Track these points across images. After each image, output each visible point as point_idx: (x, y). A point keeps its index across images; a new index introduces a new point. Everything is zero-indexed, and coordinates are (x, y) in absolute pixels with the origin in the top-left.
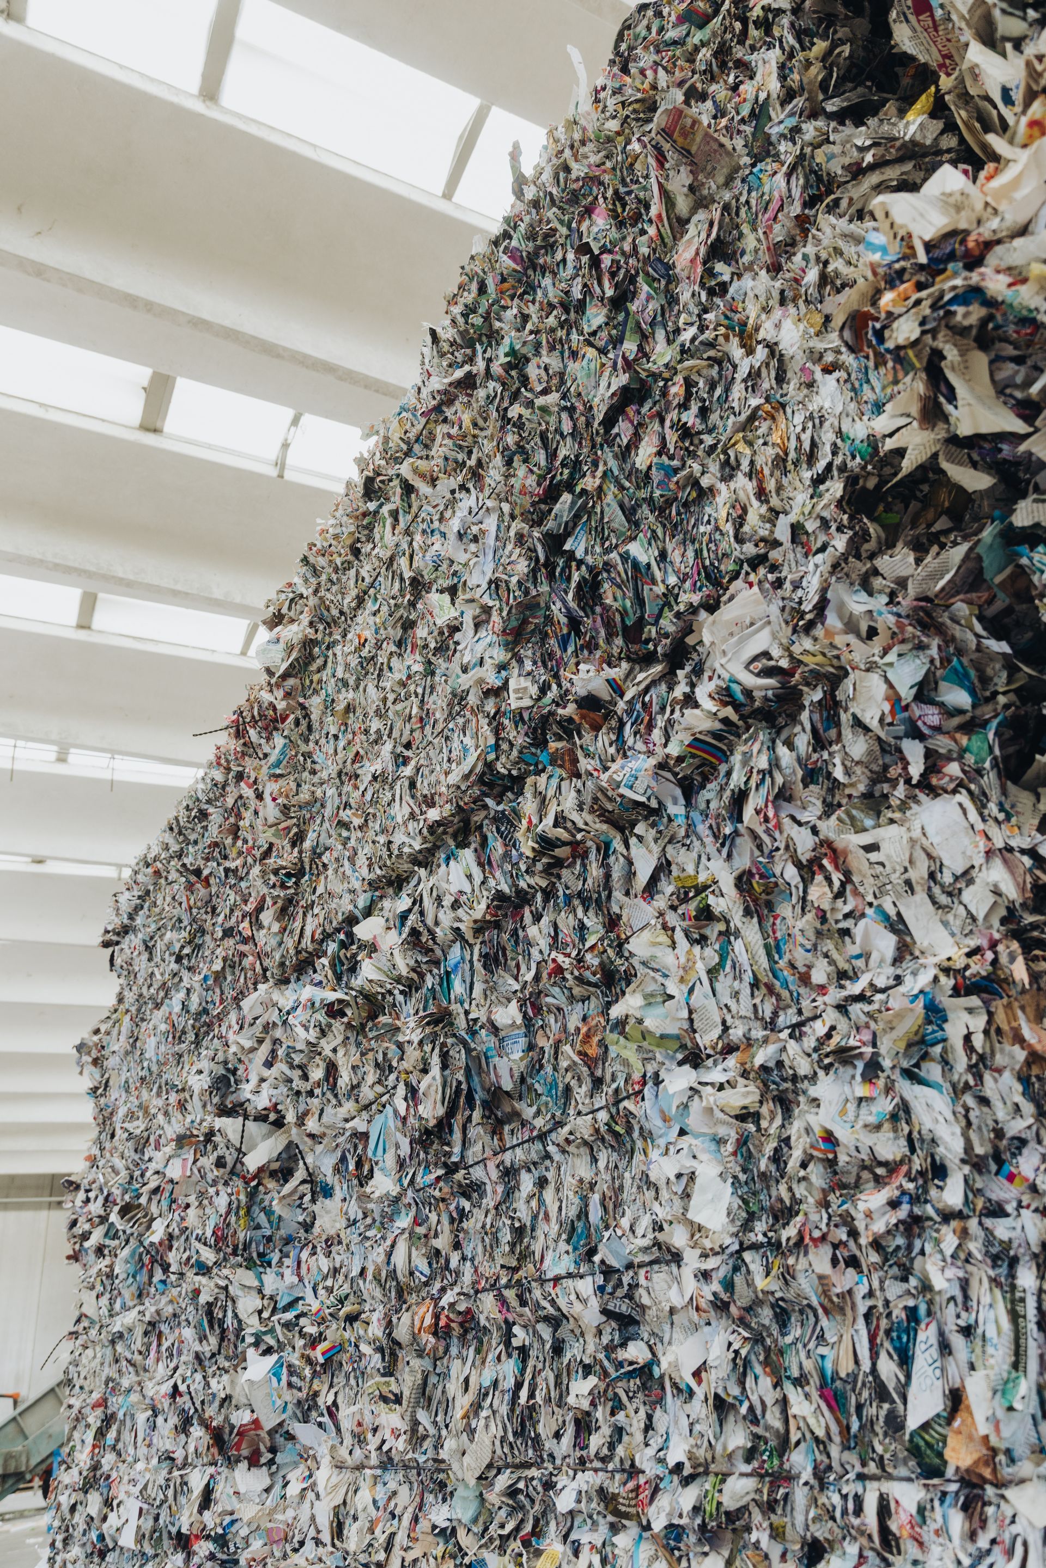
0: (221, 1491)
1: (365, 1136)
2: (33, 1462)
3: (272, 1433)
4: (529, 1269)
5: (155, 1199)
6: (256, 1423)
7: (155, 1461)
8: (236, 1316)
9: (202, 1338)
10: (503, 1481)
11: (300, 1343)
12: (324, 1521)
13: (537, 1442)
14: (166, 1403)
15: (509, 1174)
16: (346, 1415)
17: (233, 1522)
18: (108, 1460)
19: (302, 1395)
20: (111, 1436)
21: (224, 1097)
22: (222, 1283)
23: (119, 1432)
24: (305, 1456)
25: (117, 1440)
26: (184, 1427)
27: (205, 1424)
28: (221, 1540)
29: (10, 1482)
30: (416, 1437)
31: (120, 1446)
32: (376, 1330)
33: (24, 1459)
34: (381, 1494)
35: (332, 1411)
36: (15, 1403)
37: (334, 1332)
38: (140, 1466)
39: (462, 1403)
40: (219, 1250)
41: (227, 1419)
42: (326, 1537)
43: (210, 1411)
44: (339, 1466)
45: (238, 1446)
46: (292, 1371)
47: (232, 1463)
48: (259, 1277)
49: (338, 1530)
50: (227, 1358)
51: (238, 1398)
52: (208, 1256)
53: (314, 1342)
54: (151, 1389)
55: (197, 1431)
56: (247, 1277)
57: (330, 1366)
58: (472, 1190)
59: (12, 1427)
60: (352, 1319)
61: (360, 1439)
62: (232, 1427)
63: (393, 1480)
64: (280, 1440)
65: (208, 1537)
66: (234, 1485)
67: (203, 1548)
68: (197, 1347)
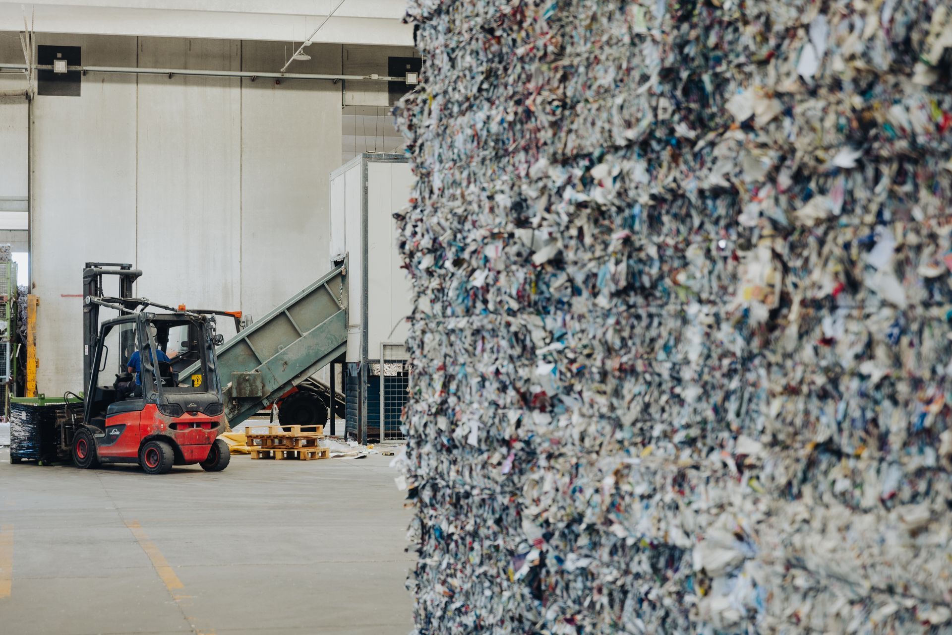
0: (525, 421)
1: (595, 275)
2: (270, 388)
3: (552, 398)
4: (652, 356)
5: (475, 256)
6: (544, 393)
7: (486, 404)
8: (531, 340)
9: (512, 347)
10: (639, 425)
11: (566, 361)
12: (576, 437)
13: (650, 414)
14: (491, 377)
15: (651, 316)
16: (587, 395)
17: (532, 436)
18: (452, 400)
19: (567, 384)
20: (453, 387)
21: (519, 214)
22: (523, 322)
23: (458, 387)
24: (568, 410)
25: (458, 390)
26: (503, 389)
27: (517, 390)
28: (528, 443)
29: (247, 406)
30: (612, 408)
31: (459, 394)
32: (598, 363)
33: (259, 384)
34: (599, 428)
35: (580, 393)
36: (238, 322)
37: (581, 360)
38: (475, 405)
39: (628, 397)
40: (520, 303)
41: (528, 389)
42: (577, 442)
43: (519, 384)
44: (583, 415)
45: (534, 402)
46: (561, 373)
47: (531, 409)
48: (543, 319)
49: (582, 439)
50: (527, 359)
51: (533, 379)
52: (515, 305)
53: (572, 361)
54: (481, 368)
55: (511, 393)
56: (536, 320)
57: (580, 373)
58: (638, 317)
59: (241, 349)
60: (589, 356)
61: (592, 406)
62: (531, 393)
63: (604, 423)
64: (556, 402)
65: (521, 441)
66: (533, 419)
67: (518, 445)
68: (510, 352)
